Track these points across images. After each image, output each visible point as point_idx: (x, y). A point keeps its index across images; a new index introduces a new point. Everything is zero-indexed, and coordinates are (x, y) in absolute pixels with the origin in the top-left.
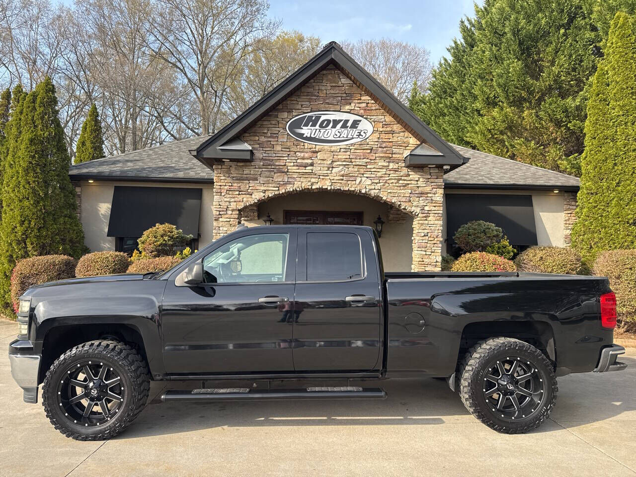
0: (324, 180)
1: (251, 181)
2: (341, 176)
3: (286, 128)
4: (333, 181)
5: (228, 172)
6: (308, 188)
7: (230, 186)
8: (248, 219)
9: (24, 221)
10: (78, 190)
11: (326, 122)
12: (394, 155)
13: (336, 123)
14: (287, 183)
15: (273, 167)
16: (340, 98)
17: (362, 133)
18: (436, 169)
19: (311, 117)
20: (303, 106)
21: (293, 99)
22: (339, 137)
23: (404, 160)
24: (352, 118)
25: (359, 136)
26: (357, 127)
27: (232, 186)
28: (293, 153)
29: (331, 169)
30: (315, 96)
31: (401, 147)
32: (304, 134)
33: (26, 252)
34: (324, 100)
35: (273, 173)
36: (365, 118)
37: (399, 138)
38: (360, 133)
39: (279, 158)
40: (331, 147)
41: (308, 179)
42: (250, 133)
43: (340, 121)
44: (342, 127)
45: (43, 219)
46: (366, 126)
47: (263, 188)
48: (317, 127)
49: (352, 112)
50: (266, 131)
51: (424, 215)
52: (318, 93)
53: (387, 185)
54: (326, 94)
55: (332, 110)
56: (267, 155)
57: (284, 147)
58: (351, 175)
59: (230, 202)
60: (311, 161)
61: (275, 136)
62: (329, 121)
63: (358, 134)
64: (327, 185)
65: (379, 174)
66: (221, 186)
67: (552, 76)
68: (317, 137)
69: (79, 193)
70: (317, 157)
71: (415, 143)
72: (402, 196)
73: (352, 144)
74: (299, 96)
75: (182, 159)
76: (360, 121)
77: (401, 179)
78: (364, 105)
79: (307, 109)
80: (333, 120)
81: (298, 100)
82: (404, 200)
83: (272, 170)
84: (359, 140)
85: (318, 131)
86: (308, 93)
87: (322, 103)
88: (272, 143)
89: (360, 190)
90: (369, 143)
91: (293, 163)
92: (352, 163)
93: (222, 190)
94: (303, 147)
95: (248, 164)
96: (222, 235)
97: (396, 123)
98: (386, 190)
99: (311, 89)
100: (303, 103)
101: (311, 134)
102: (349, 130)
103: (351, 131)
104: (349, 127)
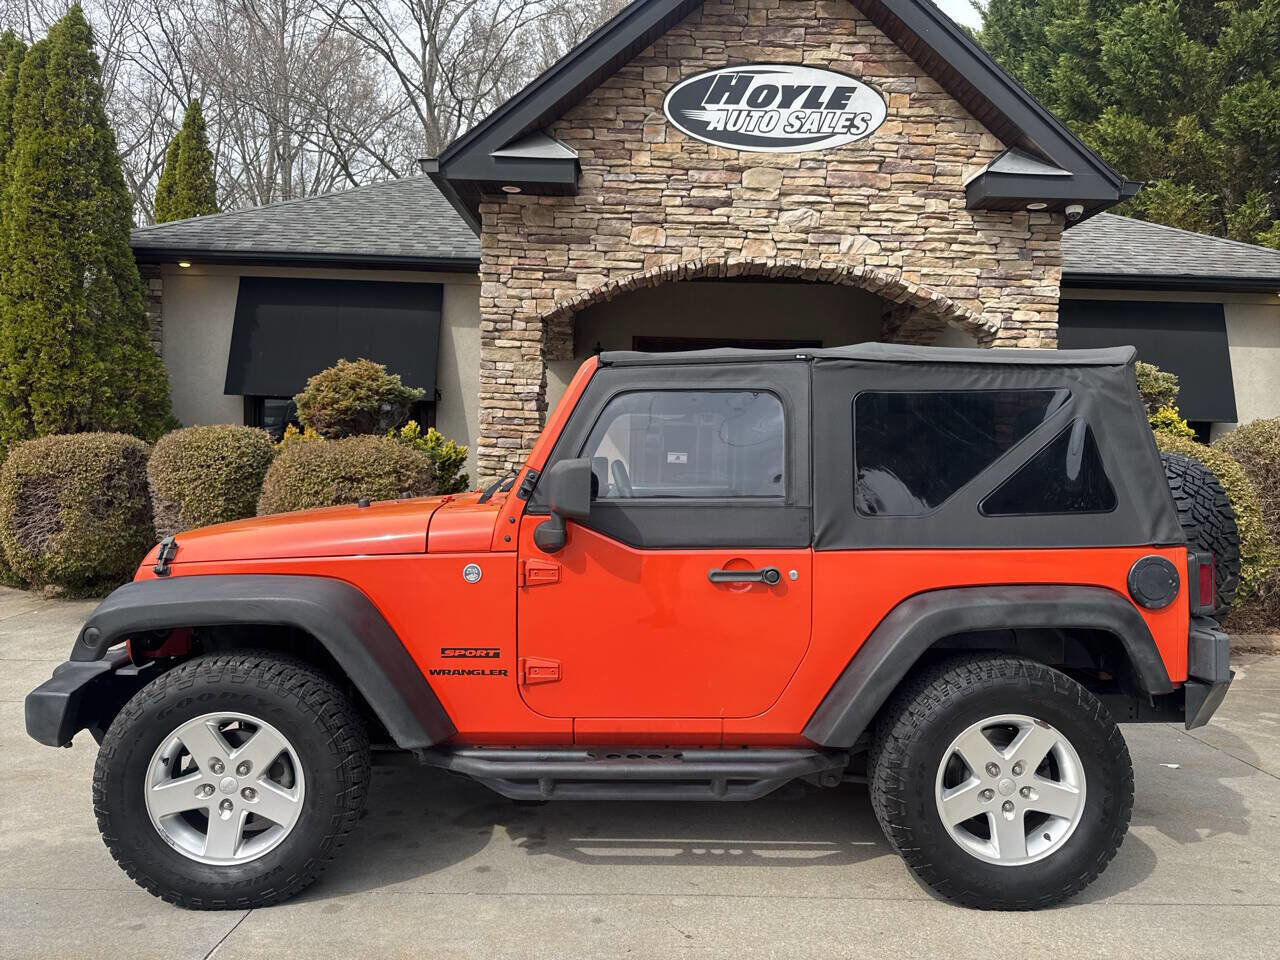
0: (758, 242)
1: (573, 246)
2: (801, 232)
3: (662, 109)
4: (780, 246)
5: (517, 221)
6: (718, 264)
7: (519, 257)
9: (24, 351)
10: (156, 285)
11: (765, 92)
12: (940, 180)
13: (791, 94)
14: (664, 250)
15: (627, 209)
16: (802, 31)
17: (857, 122)
18: (1043, 215)
19: (727, 79)
20: (709, 51)
21: (680, 32)
22: (799, 131)
23: (965, 192)
24: (831, 82)
25: (849, 128)
26: (843, 107)
27: (525, 257)
28: (682, 172)
29: (776, 214)
30: (738, 24)
31: (958, 159)
32: (708, 123)
33: (31, 426)
34: (763, 35)
35: (628, 225)
36: (865, 83)
37: (952, 135)
38: (852, 120)
39: (643, 185)
40: (779, 155)
41: (717, 239)
42: (570, 121)
43: (802, 89)
44: (806, 105)
45: (71, 345)
46: (866, 102)
47: (602, 263)
48: (743, 104)
49: (833, 66)
50: (611, 116)
51: (1014, 333)
52: (746, 16)
53: (920, 254)
54: (768, 19)
55: (782, 60)
56: (614, 177)
57: (657, 156)
58: (827, 229)
59: (521, 299)
60: (727, 193)
61: (634, 127)
62: (772, 90)
63: (848, 123)
64: (765, 255)
65: (900, 227)
66: (498, 257)
67: (1249, 32)
68: (742, 131)
69: (160, 293)
70: (741, 182)
71: (993, 149)
72: (959, 283)
73: (832, 149)
74: (697, 25)
75: (394, 217)
76: (853, 90)
77: (955, 241)
78: (862, 49)
79: (720, 56)
80: (783, 87)
81: (696, 34)
82: (962, 294)
83: (626, 215)
84: (849, 138)
85: (744, 114)
86: (720, 16)
87: (756, 41)
88: (627, 146)
89: (848, 269)
90: (876, 146)
91: (679, 199)
92: (831, 197)
93: (502, 269)
94: (706, 156)
95: (566, 200)
96: (503, 381)
97: (945, 94)
98: (917, 269)
99: (729, 7)
100: (708, 43)
101: (726, 124)
102: (825, 112)
103: (830, 116)
104: (824, 106)
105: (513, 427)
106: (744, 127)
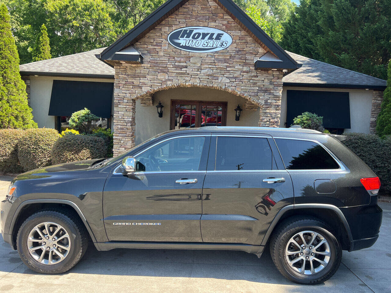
0: (195, 79)
1: (141, 78)
2: (207, 76)
3: (167, 39)
4: (201, 80)
5: (125, 71)
6: (183, 85)
7: (126, 82)
8: (146, 105)
10: (28, 82)
11: (197, 35)
12: (247, 61)
13: (204, 35)
14: (168, 80)
15: (157, 68)
16: (208, 17)
17: (224, 44)
18: (277, 72)
19: (186, 31)
21: (172, 17)
22: (207, 46)
23: (254, 65)
24: (217, 32)
26: (220, 39)
28: (173, 58)
29: (200, 70)
30: (189, 15)
31: (252, 55)
32: (181, 44)
34: (196, 18)
35: (157, 73)
36: (226, 32)
37: (251, 48)
38: (222, 43)
39: (161, 61)
40: (201, 53)
41: (183, 77)
42: (140, 42)
43: (208, 34)
44: (209, 39)
46: (227, 38)
47: (150, 84)
48: (191, 38)
49: (217, 27)
50: (152, 41)
51: (268, 106)
52: (192, 12)
53: (241, 83)
54: (198, 13)
55: (202, 26)
56: (153, 59)
57: (166, 53)
58: (215, 75)
59: (126, 94)
60: (185, 64)
61: (159, 44)
62: (199, 34)
63: (221, 44)
64: (197, 83)
65: (235, 75)
66: (119, 81)
68: (190, 46)
69: (29, 85)
70: (190, 61)
71: (263, 52)
72: (252, 91)
73: (216, 52)
74: (177, 15)
76: (222, 34)
77: (251, 79)
78: (225, 22)
79: (184, 24)
80: (202, 33)
81: (177, 17)
82: (253, 95)
83: (156, 70)
84: (221, 48)
85: (191, 41)
86: (184, 12)
87: (194, 20)
88: (157, 50)
89: (221, 87)
90: (229, 51)
91: (172, 65)
92: (216, 66)
93: (120, 85)
94: (180, 53)
95: (139, 65)
96: (121, 117)
97: (249, 36)
98: (240, 87)
99: (187, 10)
100: (180, 20)
101: (186, 44)
102: (214, 41)
103: (216, 42)
104: (214, 39)
105: (124, 131)
106: (191, 45)
